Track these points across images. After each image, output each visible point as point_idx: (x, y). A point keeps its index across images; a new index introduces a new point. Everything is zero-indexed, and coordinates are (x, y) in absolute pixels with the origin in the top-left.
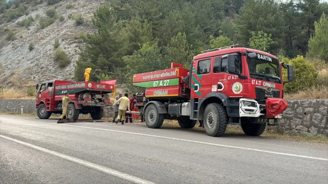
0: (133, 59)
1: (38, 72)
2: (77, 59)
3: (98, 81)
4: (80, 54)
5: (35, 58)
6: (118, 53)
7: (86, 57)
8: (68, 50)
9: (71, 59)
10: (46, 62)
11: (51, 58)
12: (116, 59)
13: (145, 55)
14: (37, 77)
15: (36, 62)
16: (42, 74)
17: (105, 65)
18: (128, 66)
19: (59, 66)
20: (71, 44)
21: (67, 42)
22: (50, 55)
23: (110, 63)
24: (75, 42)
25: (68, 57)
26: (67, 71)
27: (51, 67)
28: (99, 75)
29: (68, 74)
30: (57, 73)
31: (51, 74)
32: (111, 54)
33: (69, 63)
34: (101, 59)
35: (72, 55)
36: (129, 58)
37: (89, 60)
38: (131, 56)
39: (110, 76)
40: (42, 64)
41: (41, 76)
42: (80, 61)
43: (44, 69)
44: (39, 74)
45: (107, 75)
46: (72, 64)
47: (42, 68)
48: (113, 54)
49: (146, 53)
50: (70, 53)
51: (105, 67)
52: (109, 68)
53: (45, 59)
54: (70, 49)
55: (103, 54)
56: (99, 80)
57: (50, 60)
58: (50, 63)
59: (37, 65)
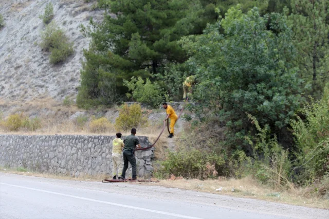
0: (203, 42)
1: (10, 77)
2: (87, 47)
3: (128, 95)
4: (93, 35)
5: (5, 47)
6: (173, 29)
7: (105, 41)
8: (70, 26)
9: (76, 47)
10: (27, 55)
11: (36, 45)
12: (170, 44)
13: (231, 34)
14: (7, 86)
15: (8, 55)
16: (18, 80)
17: (145, 58)
18: (190, 61)
19: (51, 63)
20: (77, 13)
21: (69, 9)
22: (35, 38)
23: (157, 53)
24: (85, 10)
25: (70, 41)
26: (67, 73)
27: (36, 65)
28: (130, 80)
29: (68, 78)
30: (46, 77)
31: (34, 81)
32: (158, 34)
33: (70, 54)
34: (137, 45)
35: (79, 38)
36: (194, 40)
37: (112, 48)
38: (198, 37)
39: (156, 83)
40: (19, 58)
41: (14, 85)
42: (92, 50)
43: (20, 70)
44: (12, 80)
45: (148, 81)
46: (77, 57)
47: (18, 67)
48: (162, 31)
49: (233, 29)
50: (73, 34)
51: (145, 63)
52: (155, 65)
53: (24, 47)
54: (74, 25)
55: (142, 34)
56: (131, 92)
57: (35, 49)
58: (34, 57)
59: (8, 61)
